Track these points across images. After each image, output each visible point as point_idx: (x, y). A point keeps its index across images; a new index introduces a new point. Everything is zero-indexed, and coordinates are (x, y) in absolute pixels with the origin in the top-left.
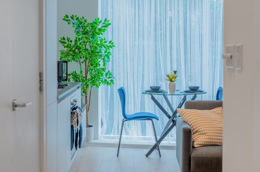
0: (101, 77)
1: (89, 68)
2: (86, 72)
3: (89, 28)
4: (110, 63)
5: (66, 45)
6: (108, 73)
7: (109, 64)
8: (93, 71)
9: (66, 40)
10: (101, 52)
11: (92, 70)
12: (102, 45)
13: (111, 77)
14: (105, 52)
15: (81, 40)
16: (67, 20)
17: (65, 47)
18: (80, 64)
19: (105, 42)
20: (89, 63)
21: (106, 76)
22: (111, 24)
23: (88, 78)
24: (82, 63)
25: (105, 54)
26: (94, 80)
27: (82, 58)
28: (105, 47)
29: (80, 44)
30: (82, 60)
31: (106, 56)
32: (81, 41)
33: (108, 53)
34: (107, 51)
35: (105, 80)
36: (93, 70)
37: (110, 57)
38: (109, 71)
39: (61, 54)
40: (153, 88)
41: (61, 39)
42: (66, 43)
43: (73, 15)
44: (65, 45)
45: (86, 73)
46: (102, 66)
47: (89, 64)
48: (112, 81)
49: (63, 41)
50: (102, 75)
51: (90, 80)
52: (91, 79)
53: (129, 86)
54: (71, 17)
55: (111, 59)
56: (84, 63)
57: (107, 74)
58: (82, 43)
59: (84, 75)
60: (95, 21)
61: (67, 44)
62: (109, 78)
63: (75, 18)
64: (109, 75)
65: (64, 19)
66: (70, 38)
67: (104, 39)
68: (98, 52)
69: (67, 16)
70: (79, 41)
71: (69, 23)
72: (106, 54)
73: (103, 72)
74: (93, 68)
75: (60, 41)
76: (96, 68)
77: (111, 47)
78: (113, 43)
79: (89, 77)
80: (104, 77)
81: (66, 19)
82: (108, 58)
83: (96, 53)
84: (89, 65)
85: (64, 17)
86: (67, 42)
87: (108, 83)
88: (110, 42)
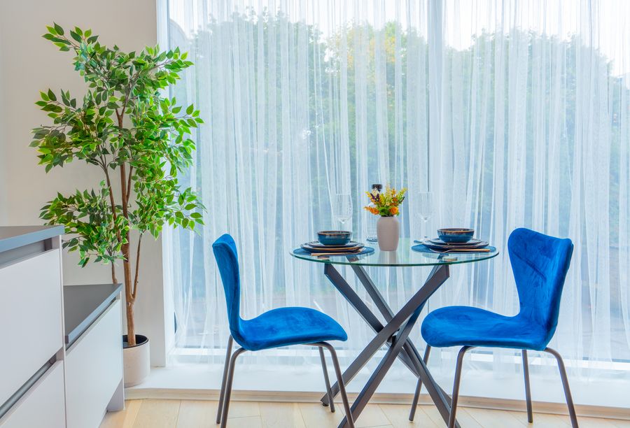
0: (168, 207)
1: (133, 182)
2: (123, 194)
3: (131, 74)
4: (193, 168)
5: (59, 115)
6: (185, 194)
7: (189, 172)
8: (145, 191)
9: (59, 99)
10: (164, 136)
11: (142, 189)
12: (168, 120)
13: (193, 206)
14: (179, 140)
15: (105, 100)
16: (56, 40)
17: (56, 122)
18: (106, 171)
19: (176, 110)
20: (131, 168)
21: (181, 204)
22: (191, 63)
23: (130, 210)
24: (109, 168)
25: (178, 145)
26: (147, 215)
27: (108, 153)
28: (176, 125)
29: (102, 111)
30: (110, 158)
31: (181, 151)
32: (103, 104)
33: (187, 143)
34: (184, 139)
35: (179, 214)
36: (146, 189)
37: (193, 153)
38: (189, 189)
39: (35, 137)
40: (327, 237)
41: (43, 95)
42: (60, 110)
43: (77, 29)
44: (56, 115)
45: (125, 197)
46: (167, 176)
47: (134, 170)
48: (196, 215)
49: (50, 102)
50: (169, 202)
51: (138, 215)
52: (141, 213)
53: (243, 227)
54: (73, 34)
55: (194, 160)
56: (118, 168)
57: (182, 198)
58: (107, 109)
59: (118, 201)
60: (146, 54)
61: (63, 112)
62: (189, 207)
63: (84, 38)
64: (189, 200)
65: (48, 37)
66: (68, 94)
67: (174, 101)
68: (158, 140)
69: (59, 30)
70: (98, 104)
71: (64, 49)
72: (181, 144)
73: (173, 192)
74: (145, 182)
75: (40, 103)
76: (152, 183)
77: (193, 124)
78: (198, 112)
79: (133, 207)
80: (174, 207)
81: (55, 36)
82: (187, 155)
83: (152, 139)
84: (133, 174)
85: (47, 29)
86: (63, 106)
87: (185, 222)
88: (190, 110)
